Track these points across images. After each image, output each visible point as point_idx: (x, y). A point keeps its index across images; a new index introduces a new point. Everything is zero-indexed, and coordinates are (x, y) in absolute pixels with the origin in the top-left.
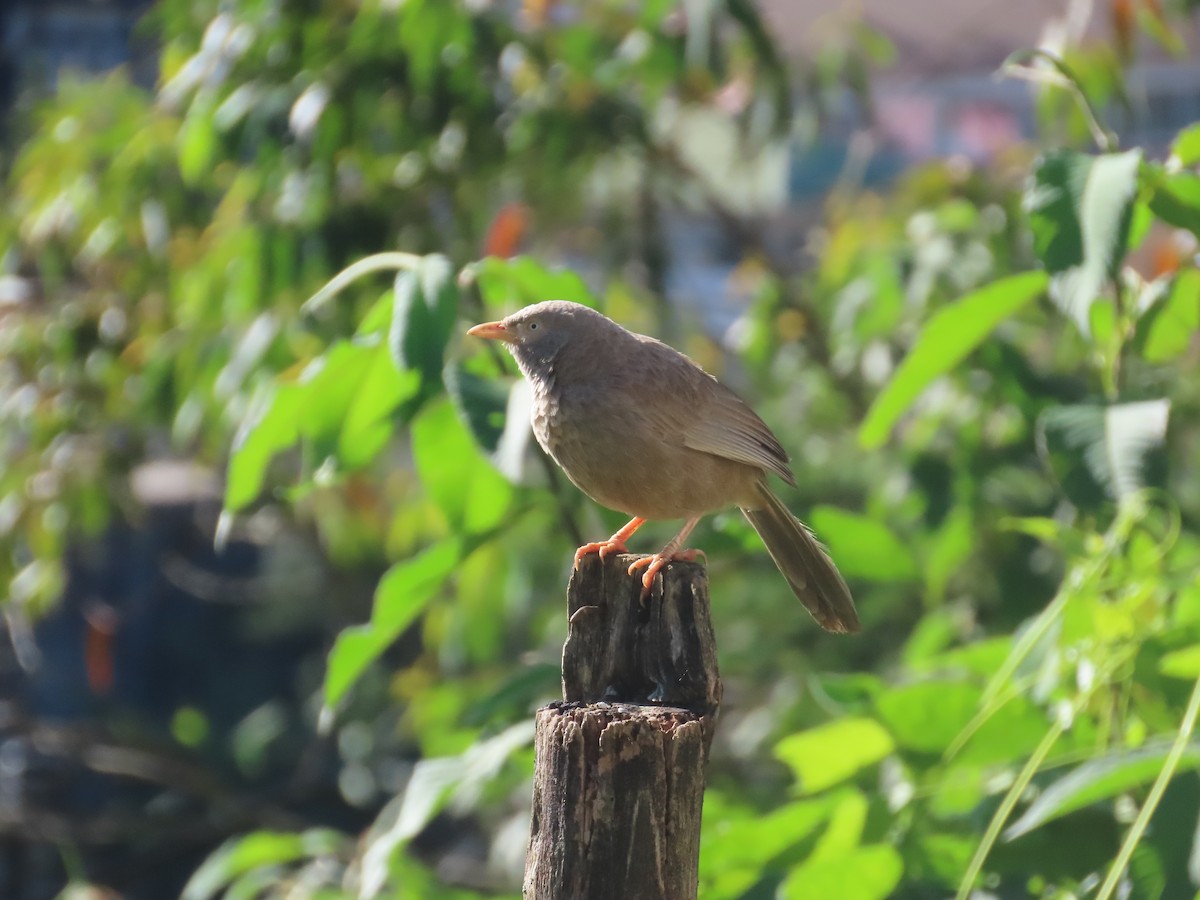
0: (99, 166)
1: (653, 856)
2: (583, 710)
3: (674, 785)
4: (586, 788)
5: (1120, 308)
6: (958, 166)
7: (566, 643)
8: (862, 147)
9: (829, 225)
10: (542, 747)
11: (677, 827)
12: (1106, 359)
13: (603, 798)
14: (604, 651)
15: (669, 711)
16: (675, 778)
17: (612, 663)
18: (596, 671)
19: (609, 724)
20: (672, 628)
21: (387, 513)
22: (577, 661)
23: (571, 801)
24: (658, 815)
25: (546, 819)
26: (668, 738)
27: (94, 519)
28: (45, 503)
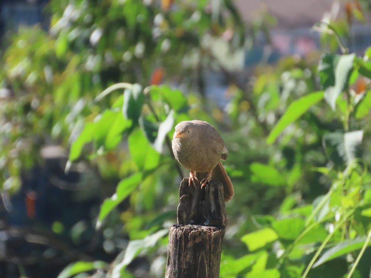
0: (31, 55)
1: (205, 272)
2: (184, 227)
3: (212, 251)
4: (184, 251)
5: (349, 102)
6: (297, 58)
7: (179, 206)
8: (267, 51)
9: (257, 76)
10: (171, 239)
11: (213, 264)
12: (345, 118)
13: (190, 255)
14: (190, 209)
15: (210, 228)
16: (212, 248)
17: (193, 212)
18: (188, 215)
19: (192, 232)
20: (211, 202)
21: (119, 163)
22: (182, 212)
23: (180, 255)
24: (207, 260)
25: (172, 261)
26: (210, 236)
27: (29, 164)
28: (14, 159)
